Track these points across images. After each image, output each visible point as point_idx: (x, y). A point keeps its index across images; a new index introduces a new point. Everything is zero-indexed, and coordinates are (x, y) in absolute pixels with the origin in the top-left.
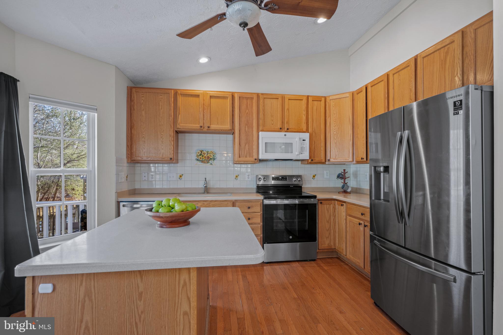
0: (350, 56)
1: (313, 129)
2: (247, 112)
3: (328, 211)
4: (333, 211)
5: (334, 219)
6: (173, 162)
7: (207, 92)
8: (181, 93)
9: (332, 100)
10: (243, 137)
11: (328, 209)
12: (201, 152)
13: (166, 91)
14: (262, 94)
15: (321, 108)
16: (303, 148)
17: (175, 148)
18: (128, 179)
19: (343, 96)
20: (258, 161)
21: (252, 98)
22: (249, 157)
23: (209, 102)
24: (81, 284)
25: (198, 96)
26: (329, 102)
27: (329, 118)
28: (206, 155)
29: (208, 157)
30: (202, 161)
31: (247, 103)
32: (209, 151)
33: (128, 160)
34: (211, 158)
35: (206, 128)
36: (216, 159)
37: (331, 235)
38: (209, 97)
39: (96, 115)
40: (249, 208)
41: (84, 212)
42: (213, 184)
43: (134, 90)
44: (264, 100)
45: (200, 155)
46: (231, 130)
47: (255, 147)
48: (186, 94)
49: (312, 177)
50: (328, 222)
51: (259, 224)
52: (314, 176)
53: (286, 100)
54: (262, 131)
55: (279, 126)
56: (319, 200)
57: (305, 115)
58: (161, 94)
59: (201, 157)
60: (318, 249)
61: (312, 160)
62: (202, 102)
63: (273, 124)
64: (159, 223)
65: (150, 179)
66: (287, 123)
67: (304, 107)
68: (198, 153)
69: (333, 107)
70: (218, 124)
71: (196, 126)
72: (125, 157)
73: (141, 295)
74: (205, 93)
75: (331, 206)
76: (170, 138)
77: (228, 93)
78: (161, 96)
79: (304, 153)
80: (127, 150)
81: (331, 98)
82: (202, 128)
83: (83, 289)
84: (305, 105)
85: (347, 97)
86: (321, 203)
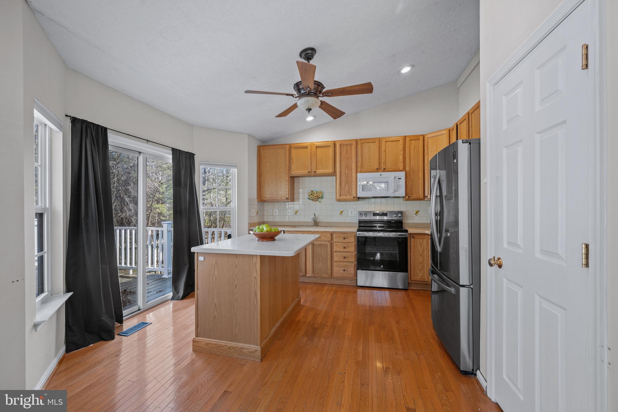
0: (459, 88)
1: (410, 167)
2: (347, 157)
3: (421, 246)
4: (427, 245)
5: (427, 253)
6: (289, 201)
7: (314, 143)
8: (294, 147)
9: (430, 138)
10: (344, 178)
11: (421, 243)
12: (312, 192)
13: (283, 146)
14: (361, 140)
15: (419, 147)
16: (399, 186)
17: (290, 190)
18: (258, 214)
19: (440, 133)
20: (356, 199)
21: (351, 144)
22: (349, 196)
23: (316, 152)
24: (214, 259)
25: (306, 147)
26: (427, 140)
27: (427, 155)
28: (316, 194)
29: (318, 196)
30: (313, 200)
31: (347, 149)
32: (318, 191)
33: (258, 200)
34: (320, 196)
35: (313, 173)
36: (324, 198)
37: (424, 268)
38: (315, 147)
39: (236, 169)
40: (344, 238)
41: (230, 236)
42: (321, 219)
43: (261, 148)
44: (362, 145)
45: (311, 195)
46: (333, 173)
47: (354, 186)
48: (298, 147)
49: (415, 213)
50: (421, 255)
51: (353, 252)
52: (417, 212)
53: (383, 143)
54: (361, 172)
55: (376, 166)
56: (411, 234)
57: (401, 155)
58: (280, 149)
59: (312, 196)
60: (411, 280)
61: (409, 197)
62: (310, 152)
63: (370, 166)
64: (257, 238)
65: (274, 215)
66: (384, 163)
67: (401, 147)
68: (310, 193)
69: (431, 144)
70: (322, 169)
71: (305, 172)
72: (256, 197)
73: (236, 266)
74: (312, 144)
75: (424, 240)
76: (286, 182)
77: (331, 142)
78: (280, 150)
79: (399, 191)
80: (257, 193)
81: (429, 136)
82: (310, 173)
83: (214, 261)
84: (402, 146)
85: (444, 134)
86: (413, 237)
